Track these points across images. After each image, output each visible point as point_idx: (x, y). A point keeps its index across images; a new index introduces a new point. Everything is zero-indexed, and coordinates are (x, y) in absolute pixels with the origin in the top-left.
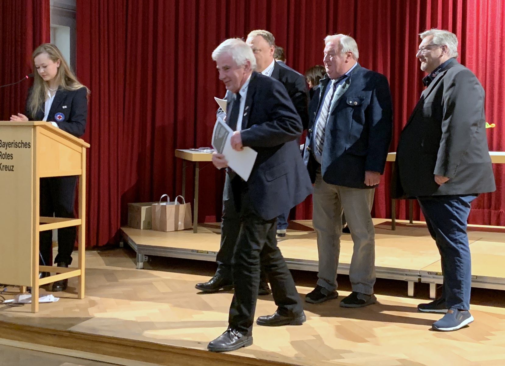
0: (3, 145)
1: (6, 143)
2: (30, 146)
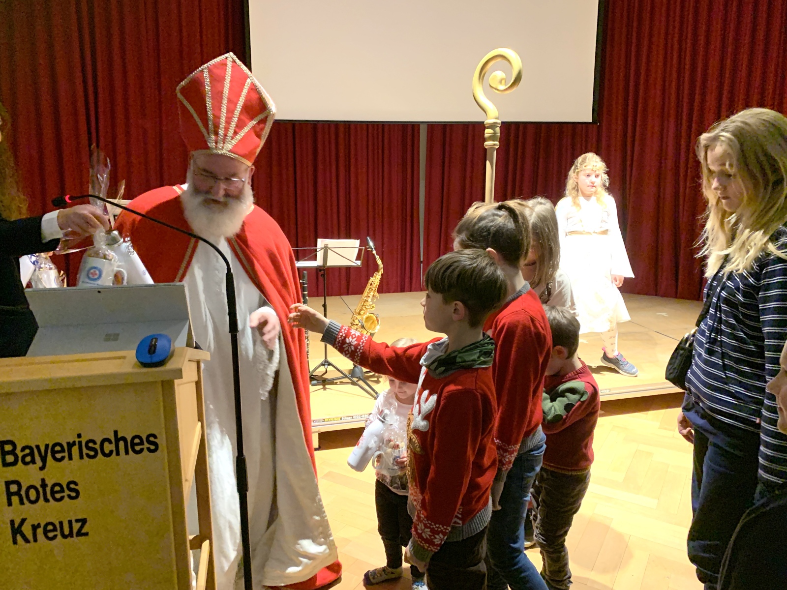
0: (24, 457)
1: (38, 447)
2: (156, 445)
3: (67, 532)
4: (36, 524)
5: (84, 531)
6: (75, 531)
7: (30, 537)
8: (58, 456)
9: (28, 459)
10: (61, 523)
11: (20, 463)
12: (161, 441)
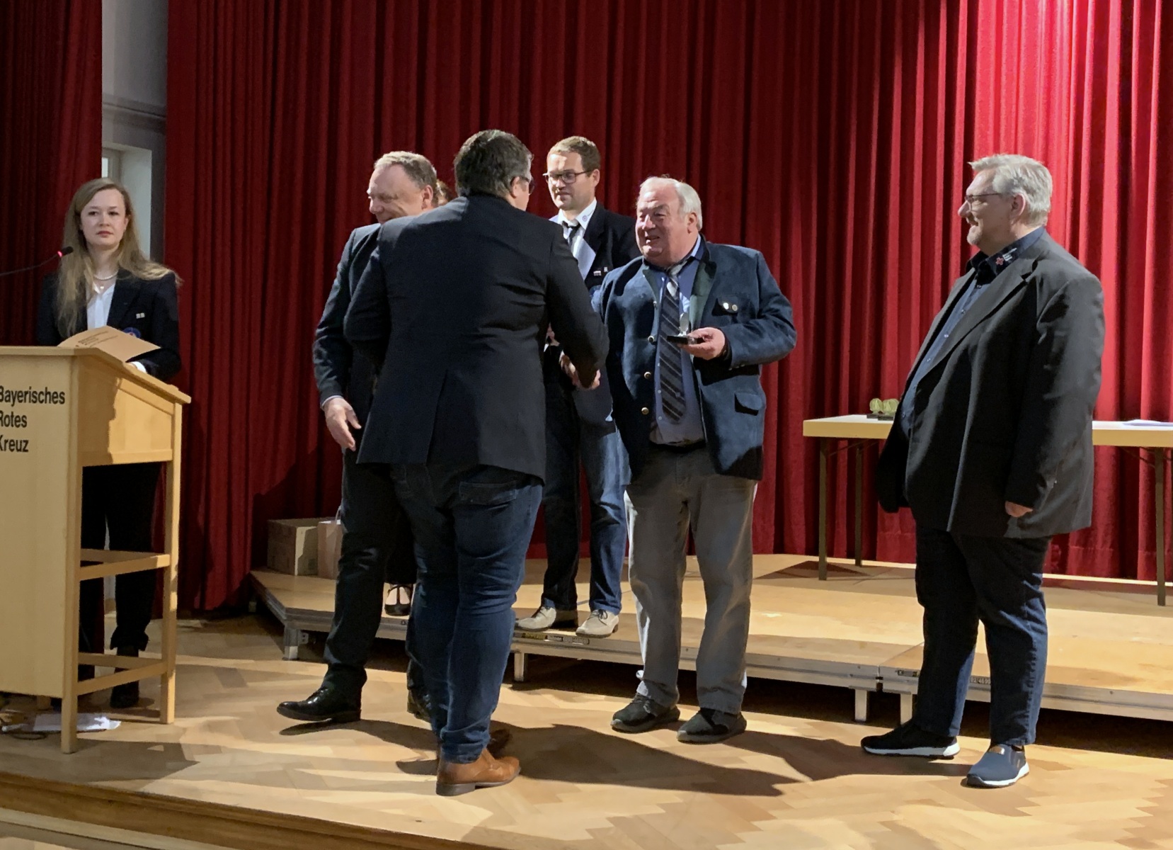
0: (6, 397)
1: (12, 392)
2: (63, 399)
3: (19, 448)
4: (6, 439)
5: (27, 448)
6: (23, 447)
7: (3, 449)
8: (21, 399)
9: (8, 399)
10: (17, 441)
11: (4, 401)
12: (65, 397)
